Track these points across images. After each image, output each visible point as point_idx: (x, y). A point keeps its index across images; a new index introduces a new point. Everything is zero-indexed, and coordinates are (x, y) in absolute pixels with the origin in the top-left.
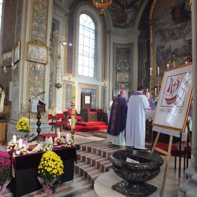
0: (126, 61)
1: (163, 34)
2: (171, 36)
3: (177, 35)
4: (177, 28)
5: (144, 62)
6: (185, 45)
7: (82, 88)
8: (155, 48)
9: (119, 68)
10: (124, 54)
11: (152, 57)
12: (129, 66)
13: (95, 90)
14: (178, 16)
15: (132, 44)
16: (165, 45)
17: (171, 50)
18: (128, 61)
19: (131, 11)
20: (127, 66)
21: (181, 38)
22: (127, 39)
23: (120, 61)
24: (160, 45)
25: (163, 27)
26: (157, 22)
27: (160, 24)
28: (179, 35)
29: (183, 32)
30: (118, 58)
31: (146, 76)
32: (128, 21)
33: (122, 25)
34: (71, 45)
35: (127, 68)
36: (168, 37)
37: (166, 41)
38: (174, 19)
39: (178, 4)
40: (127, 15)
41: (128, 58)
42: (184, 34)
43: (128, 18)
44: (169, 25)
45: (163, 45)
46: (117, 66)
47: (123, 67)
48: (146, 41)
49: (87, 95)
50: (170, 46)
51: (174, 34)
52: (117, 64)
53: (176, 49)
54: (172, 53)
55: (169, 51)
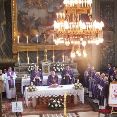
2: (34, 4)
3: (41, 5)
5: (2, 24)
6: (47, 16)
8: (17, 13)
16: (29, 12)
17: (34, 18)
21: (44, 9)
24: (22, 10)
29: (46, 4)
31: (5, 40)
36: (31, 4)
37: (29, 9)
42: (47, 5)
50: (33, 14)
51: (37, 3)
53: (39, 18)
54: (36, 21)
55: (32, 19)
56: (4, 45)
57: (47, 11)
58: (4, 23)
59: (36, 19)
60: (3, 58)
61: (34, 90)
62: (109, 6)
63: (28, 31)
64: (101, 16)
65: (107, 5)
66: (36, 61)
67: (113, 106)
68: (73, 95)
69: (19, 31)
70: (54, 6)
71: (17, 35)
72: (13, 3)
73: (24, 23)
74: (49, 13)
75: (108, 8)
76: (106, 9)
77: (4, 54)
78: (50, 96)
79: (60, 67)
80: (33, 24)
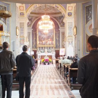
1: (41, 32)
8: (38, 36)
11: (37, 38)
16: (42, 36)
19: (30, 21)
24: (40, 35)
31: (35, 44)
48: (35, 33)
55: (43, 38)
56: (34, 45)
58: (35, 39)
59: (44, 38)
63: (41, 41)
66: (43, 49)
67: (61, 55)
68: (51, 55)
69: (39, 41)
71: (38, 42)
72: (37, 33)
73: (40, 39)
74: (47, 36)
77: (34, 47)
78: (45, 55)
79: (50, 51)
80: (43, 39)
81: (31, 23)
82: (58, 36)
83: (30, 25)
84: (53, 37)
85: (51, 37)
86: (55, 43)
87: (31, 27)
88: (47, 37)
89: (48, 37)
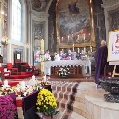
0: (40, 32)
1: (64, 19)
3: (72, 20)
4: (72, 16)
5: (52, 34)
7: (14, 48)
8: (59, 26)
9: (36, 37)
10: (39, 28)
11: (57, 31)
12: (42, 36)
13: (22, 50)
14: (73, 10)
15: (44, 22)
18: (41, 33)
19: (44, 1)
20: (41, 36)
21: (74, 22)
22: (41, 19)
23: (37, 32)
24: (62, 24)
25: (64, 15)
26: (60, 11)
27: (62, 13)
28: (73, 20)
29: (75, 19)
30: (35, 30)
31: (53, 43)
32: (41, 7)
33: (38, 9)
34: (6, 15)
35: (41, 37)
36: (67, 21)
38: (70, 11)
39: (72, 3)
40: (41, 4)
41: (41, 31)
43: (41, 6)
44: (67, 14)
45: (64, 25)
46: (35, 35)
47: (38, 36)
48: (53, 21)
49: (18, 53)
50: (68, 26)
51: (70, 19)
52: (35, 34)
53: (71, 28)
54: (70, 30)
57: (76, 23)
60: (52, 53)
61: (47, 61)
62: (117, 14)
64: (112, 22)
65: (116, 14)
68: (79, 66)
70: (80, 20)
71: (58, 38)
74: (77, 24)
75: (116, 15)
76: (115, 17)
77: (53, 50)
78: (60, 66)
81: (47, 5)
82: (101, 21)
83: (44, 8)
84: (88, 26)
85: (86, 25)
86: (93, 37)
87: (45, 11)
88: (76, 27)
89: (78, 26)
